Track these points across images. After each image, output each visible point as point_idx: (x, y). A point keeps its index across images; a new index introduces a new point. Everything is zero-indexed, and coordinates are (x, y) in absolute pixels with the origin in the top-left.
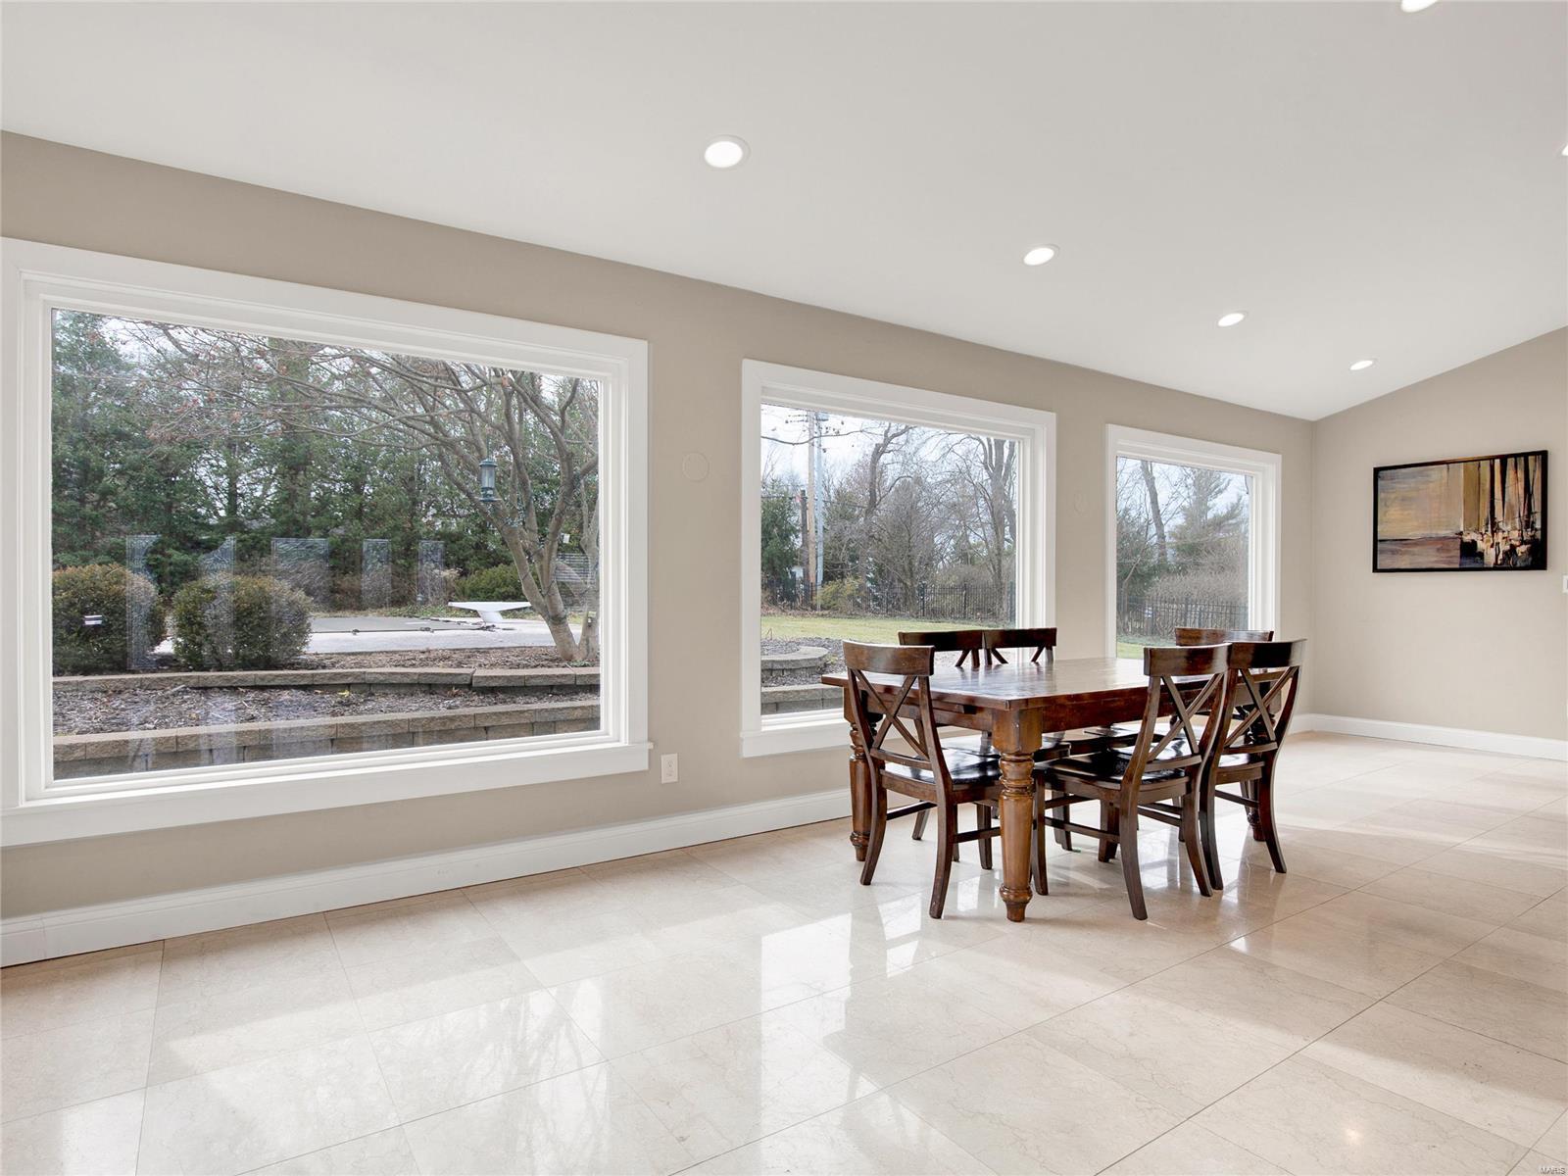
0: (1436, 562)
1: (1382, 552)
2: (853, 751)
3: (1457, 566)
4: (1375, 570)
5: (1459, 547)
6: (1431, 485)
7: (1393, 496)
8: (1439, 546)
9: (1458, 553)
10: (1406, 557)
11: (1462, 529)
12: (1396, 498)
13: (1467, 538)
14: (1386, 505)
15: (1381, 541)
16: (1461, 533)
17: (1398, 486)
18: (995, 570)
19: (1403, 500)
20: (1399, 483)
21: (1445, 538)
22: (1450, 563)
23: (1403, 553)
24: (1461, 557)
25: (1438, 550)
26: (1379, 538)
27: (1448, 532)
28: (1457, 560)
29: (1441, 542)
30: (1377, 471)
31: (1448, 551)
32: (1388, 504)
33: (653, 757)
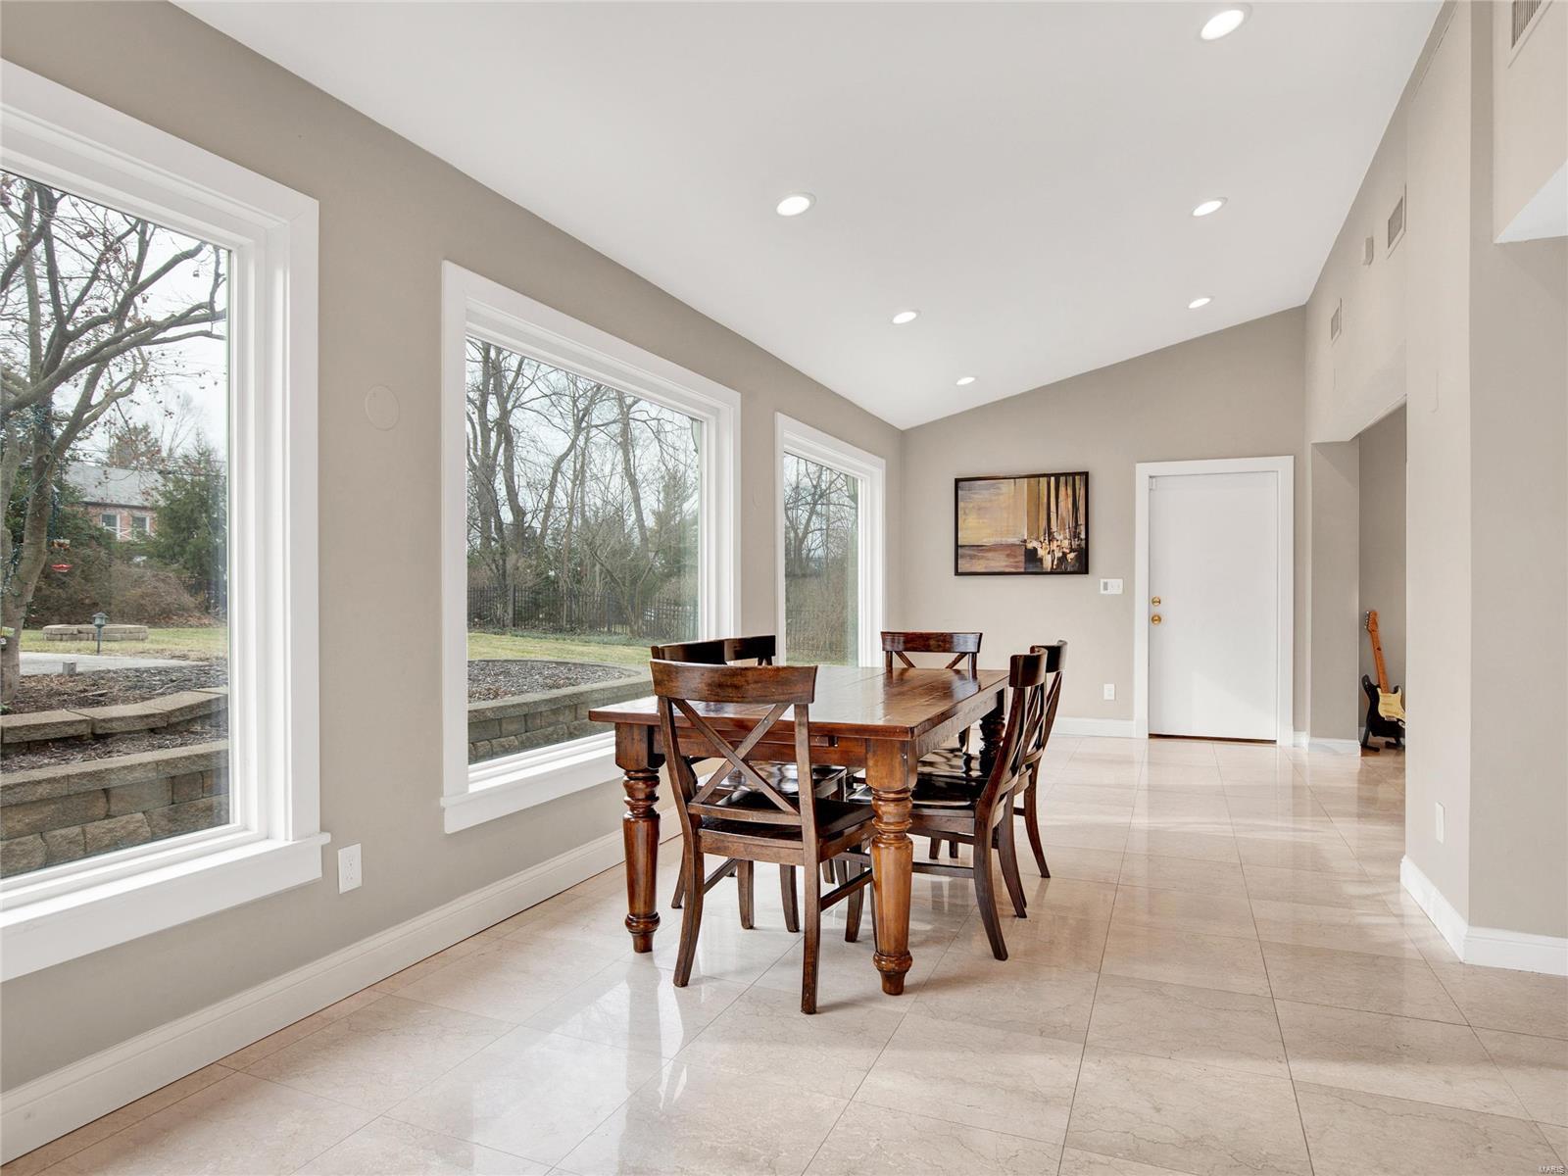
0: (1007, 566)
1: (962, 557)
2: (628, 807)
3: (1022, 570)
4: (957, 573)
5: (1023, 553)
6: (1001, 497)
7: (971, 505)
8: (1008, 552)
9: (1022, 558)
10: (981, 562)
11: (1026, 538)
12: (973, 507)
13: (1030, 546)
14: (965, 513)
15: (961, 546)
16: (1025, 541)
17: (976, 496)
18: (498, 571)
19: (979, 509)
20: (975, 493)
21: (1013, 545)
22: (1016, 567)
23: (983, 557)
24: (1026, 562)
25: (1008, 555)
26: (959, 543)
27: (1016, 539)
28: (1022, 564)
29: (1008, 549)
30: (957, 481)
31: (1015, 557)
32: (967, 511)
33: (328, 856)
